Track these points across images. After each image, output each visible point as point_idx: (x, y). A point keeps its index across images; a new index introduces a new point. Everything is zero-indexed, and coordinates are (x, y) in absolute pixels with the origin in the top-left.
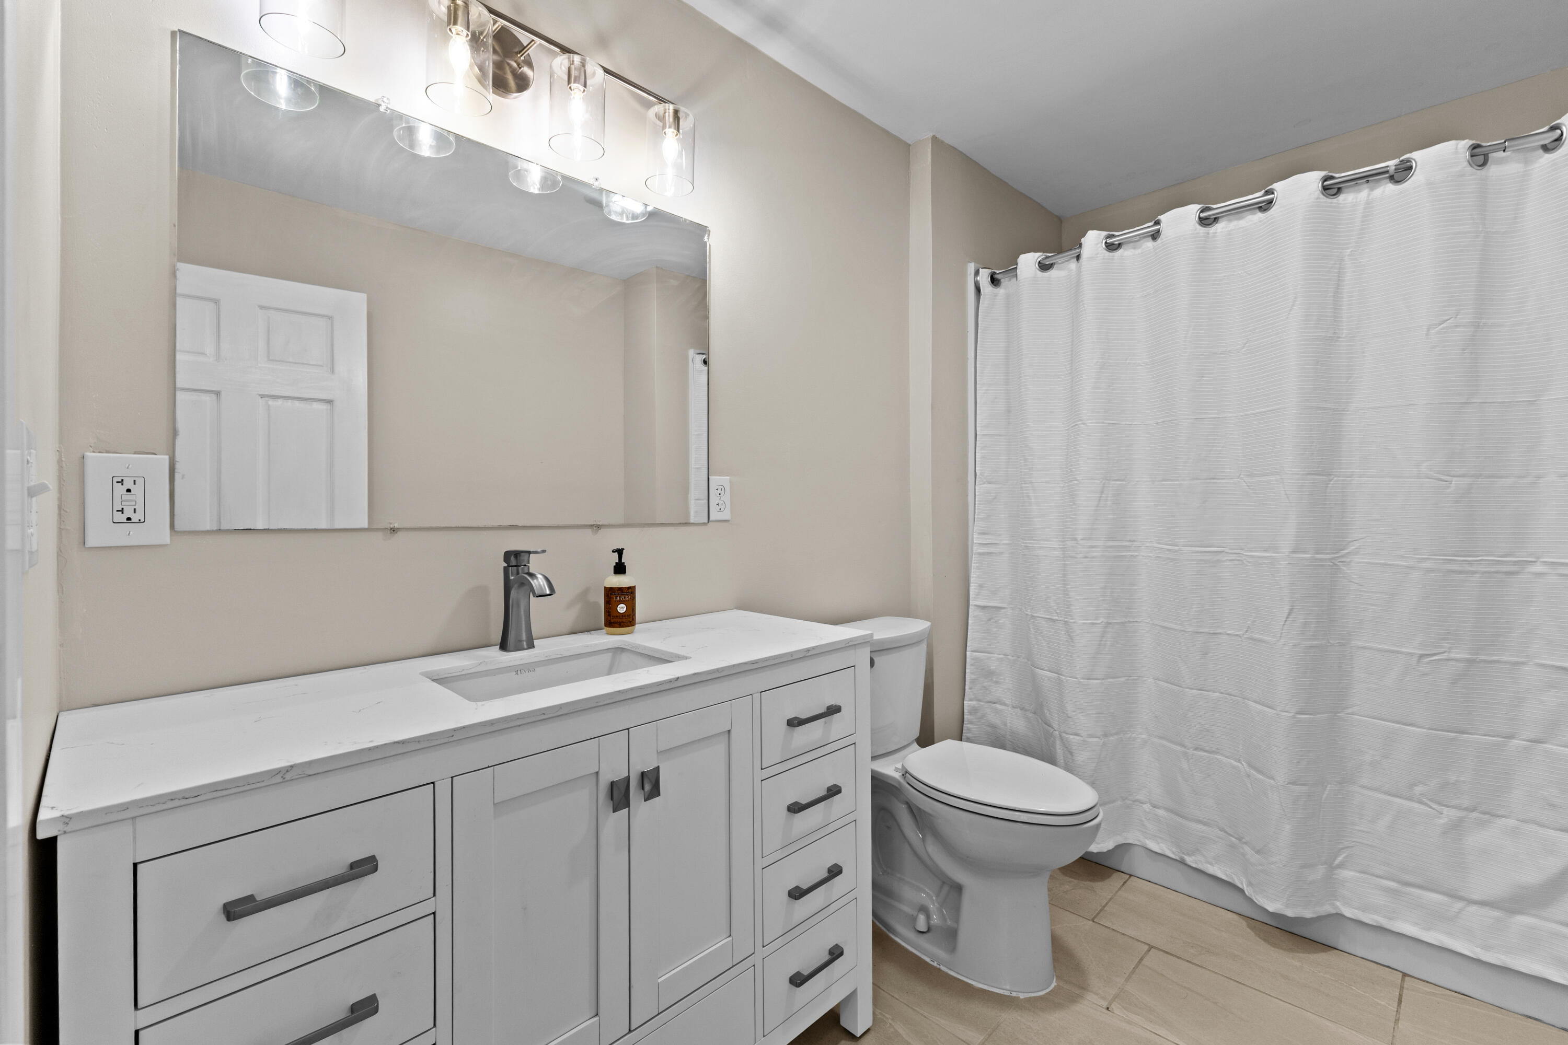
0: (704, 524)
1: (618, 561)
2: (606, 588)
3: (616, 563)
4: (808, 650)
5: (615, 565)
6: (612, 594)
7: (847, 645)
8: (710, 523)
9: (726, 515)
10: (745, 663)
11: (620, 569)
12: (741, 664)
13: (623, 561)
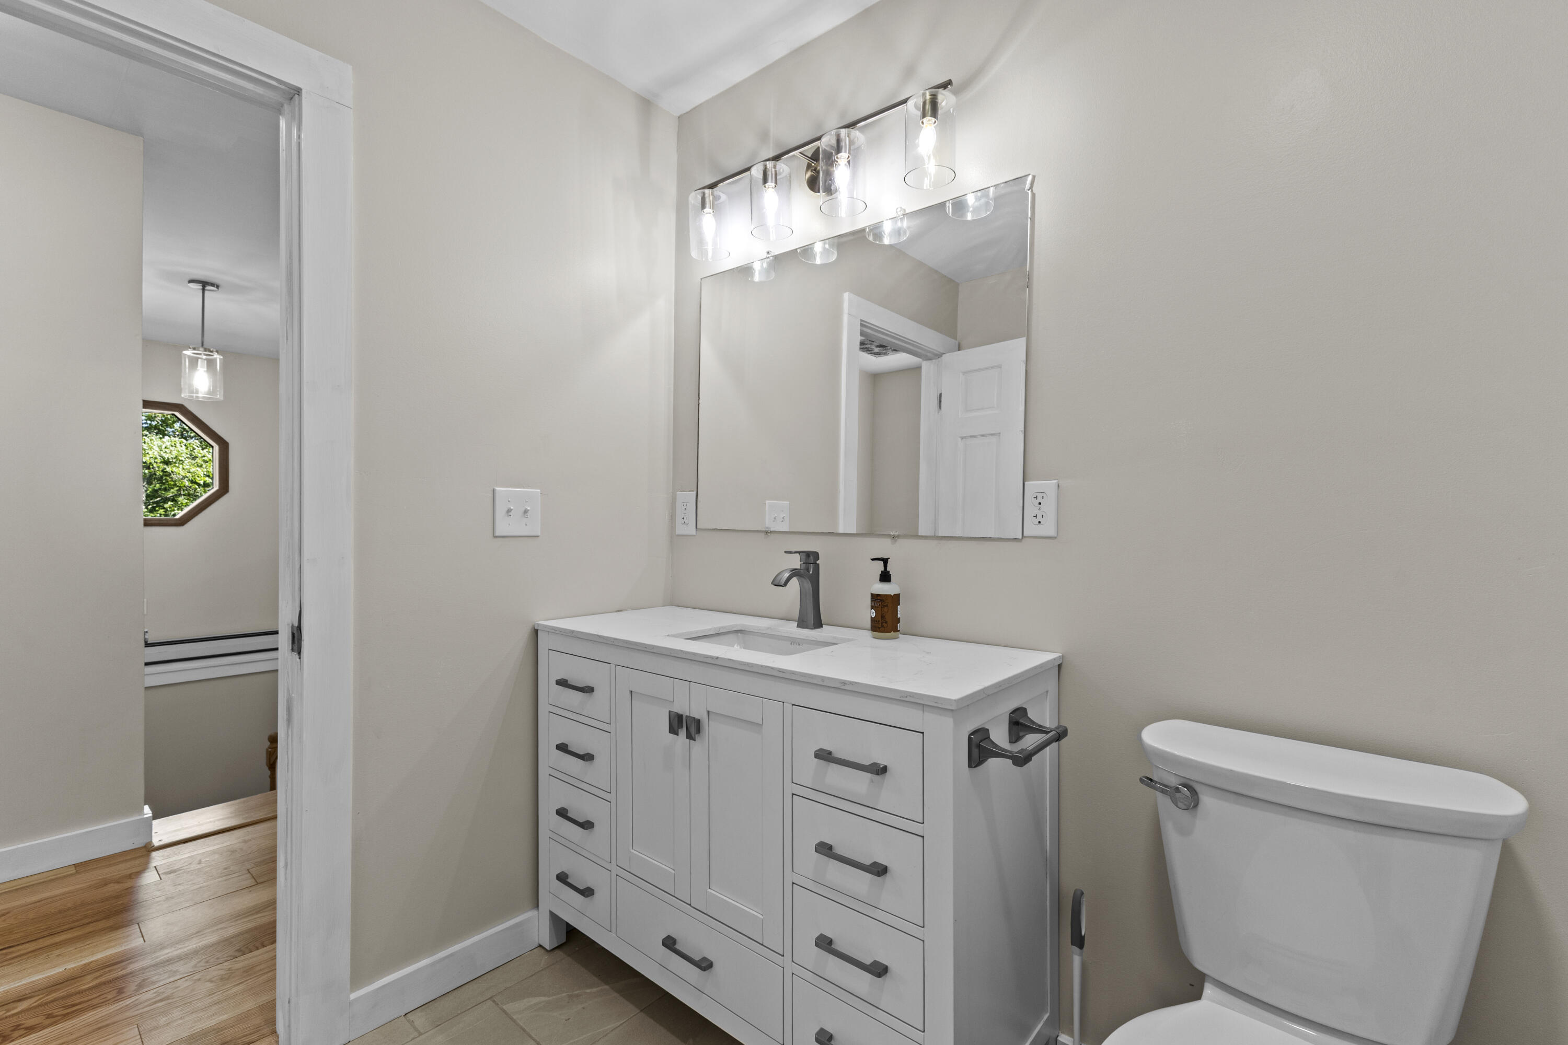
0: (1016, 540)
1: (883, 570)
2: (872, 595)
3: (882, 571)
4: (844, 683)
5: (880, 573)
6: (878, 601)
7: (902, 699)
8: (1024, 539)
9: (1049, 529)
10: (773, 668)
11: (885, 577)
12: (769, 667)
13: (888, 570)
